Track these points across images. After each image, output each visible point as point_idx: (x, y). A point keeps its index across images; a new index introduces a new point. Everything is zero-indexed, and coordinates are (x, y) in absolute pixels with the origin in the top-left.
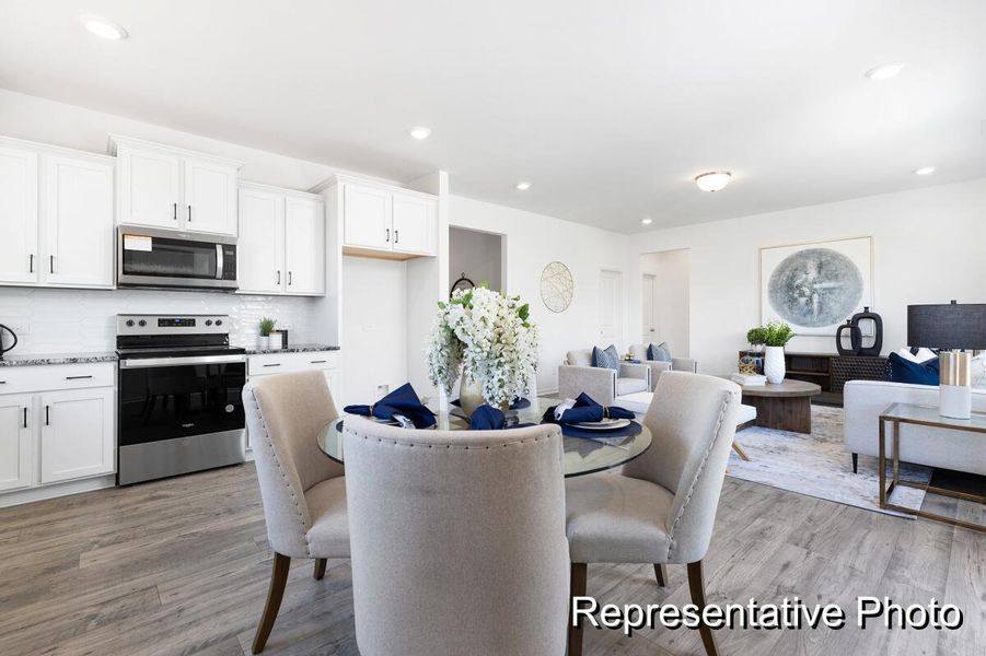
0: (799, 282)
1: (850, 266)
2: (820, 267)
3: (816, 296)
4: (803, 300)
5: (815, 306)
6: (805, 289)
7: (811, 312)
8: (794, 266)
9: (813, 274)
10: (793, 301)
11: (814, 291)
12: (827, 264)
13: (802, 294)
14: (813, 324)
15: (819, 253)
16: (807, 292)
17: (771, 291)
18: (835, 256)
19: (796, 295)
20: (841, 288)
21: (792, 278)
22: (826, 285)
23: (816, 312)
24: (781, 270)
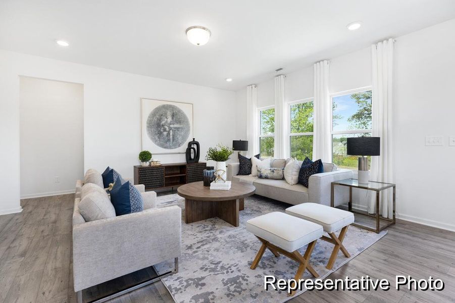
0: (163, 122)
1: (185, 117)
2: (173, 116)
3: (171, 131)
4: (165, 133)
5: (171, 137)
6: (166, 127)
7: (169, 140)
8: (161, 113)
9: (170, 119)
10: (160, 133)
11: (170, 129)
12: (177, 116)
13: (165, 130)
14: (170, 148)
15: (172, 108)
16: (167, 129)
17: (148, 127)
18: (180, 111)
19: (162, 130)
20: (182, 128)
21: (160, 120)
22: (176, 126)
23: (171, 140)
24: (154, 114)
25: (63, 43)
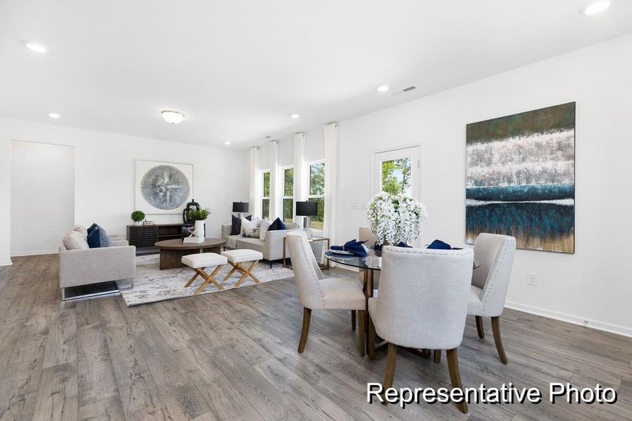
0: (159, 183)
1: (184, 177)
2: (170, 177)
3: (168, 192)
4: (161, 194)
5: (168, 198)
6: (162, 188)
7: (165, 201)
8: (157, 173)
9: (167, 180)
10: (156, 194)
11: (167, 189)
12: (175, 176)
13: (161, 191)
14: (167, 209)
15: (170, 169)
16: (164, 190)
17: (142, 188)
18: (178, 172)
19: (158, 191)
20: (180, 189)
21: (156, 180)
22: (173, 186)
23: (168, 201)
24: (149, 175)
25: (54, 116)
